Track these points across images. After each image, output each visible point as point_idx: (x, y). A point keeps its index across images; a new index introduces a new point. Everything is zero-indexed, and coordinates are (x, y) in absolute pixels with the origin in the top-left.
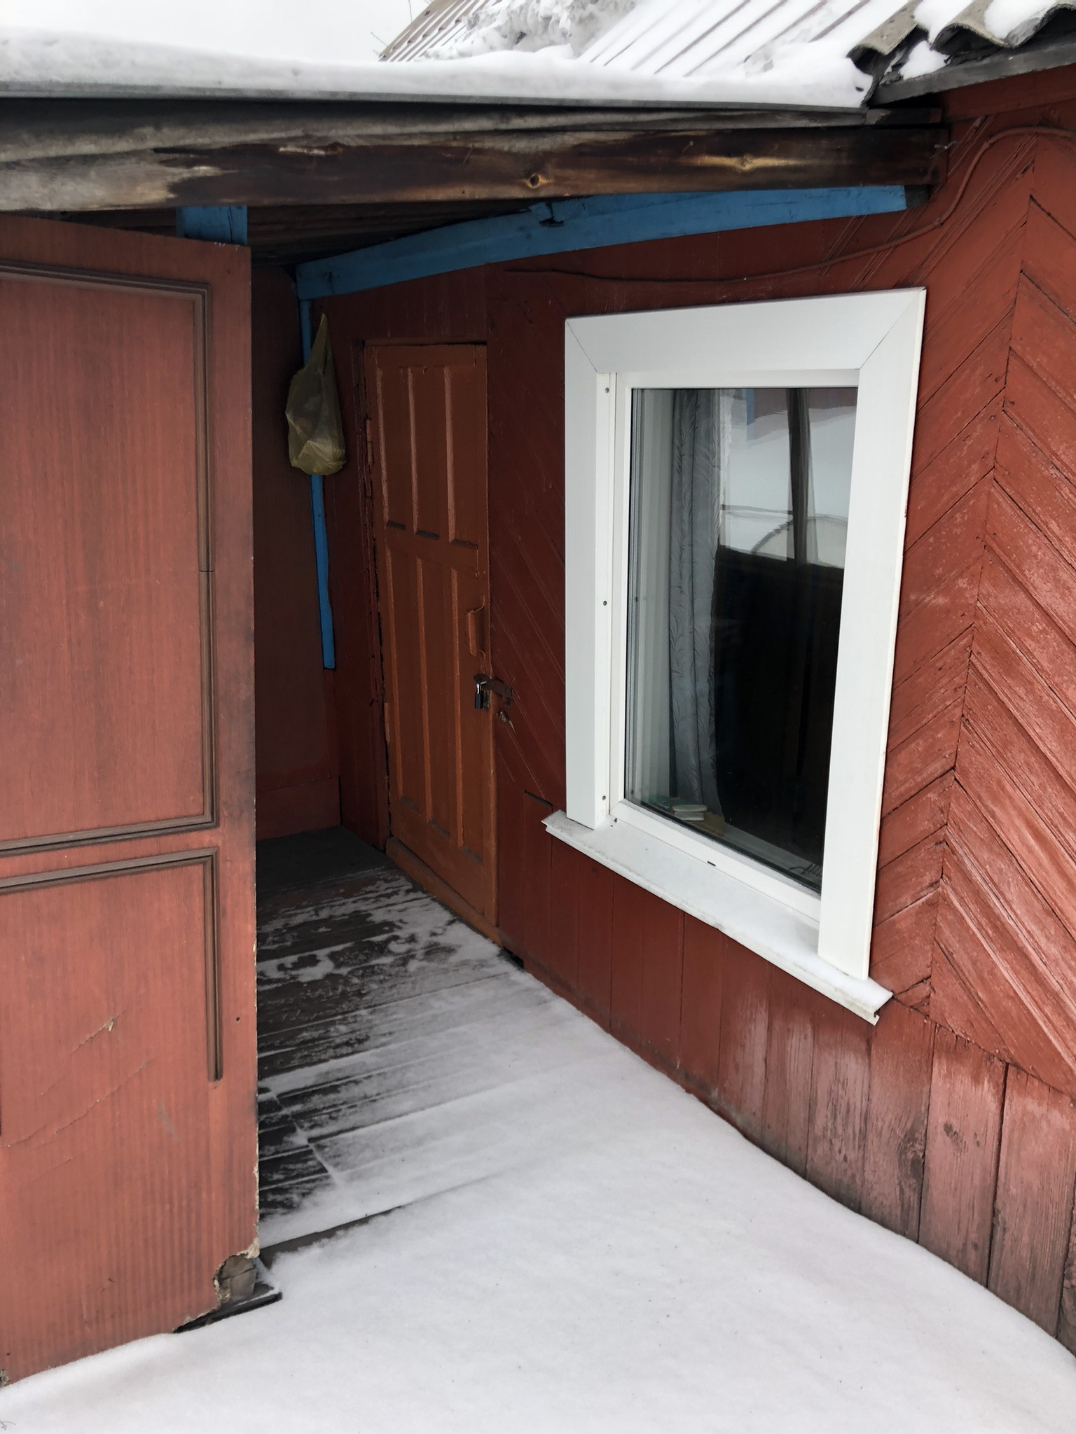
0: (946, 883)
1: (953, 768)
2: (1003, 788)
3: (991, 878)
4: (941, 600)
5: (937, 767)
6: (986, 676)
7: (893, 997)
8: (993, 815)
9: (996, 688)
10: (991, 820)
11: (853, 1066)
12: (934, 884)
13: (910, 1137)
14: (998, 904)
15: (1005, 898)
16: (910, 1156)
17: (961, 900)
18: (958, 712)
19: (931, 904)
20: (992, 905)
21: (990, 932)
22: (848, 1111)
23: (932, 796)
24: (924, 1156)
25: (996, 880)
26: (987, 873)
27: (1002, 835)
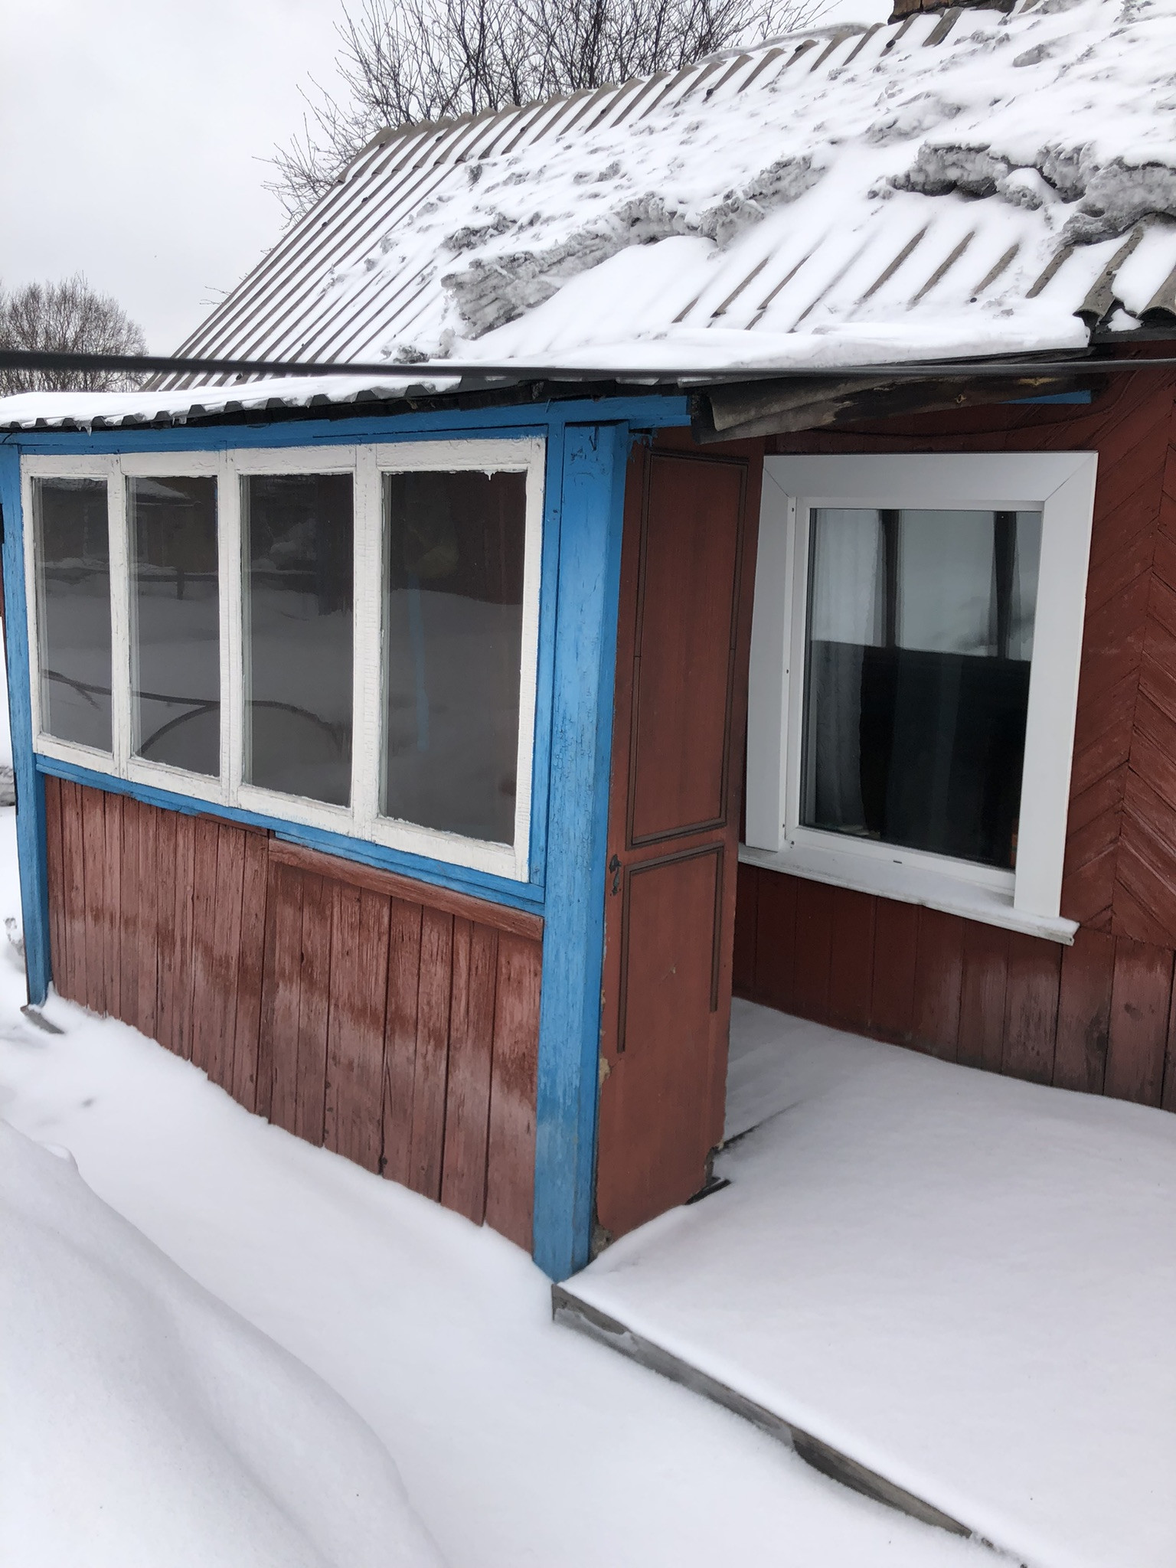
0: (1124, 838)
1: (1128, 761)
2: (1167, 769)
3: (1159, 829)
4: (1114, 651)
5: (1114, 762)
6: (1152, 698)
7: (1080, 927)
8: (1160, 787)
9: (1158, 704)
10: (1158, 792)
11: (1044, 986)
12: (1113, 841)
13: (1096, 1021)
14: (1166, 846)
15: (1171, 841)
16: (1096, 1035)
17: (1136, 848)
18: (1130, 723)
19: (1113, 854)
20: (1161, 847)
21: (1160, 865)
22: (1040, 1019)
23: (1111, 781)
24: (1108, 1032)
25: (1163, 830)
26: (1156, 827)
27: (1168, 801)
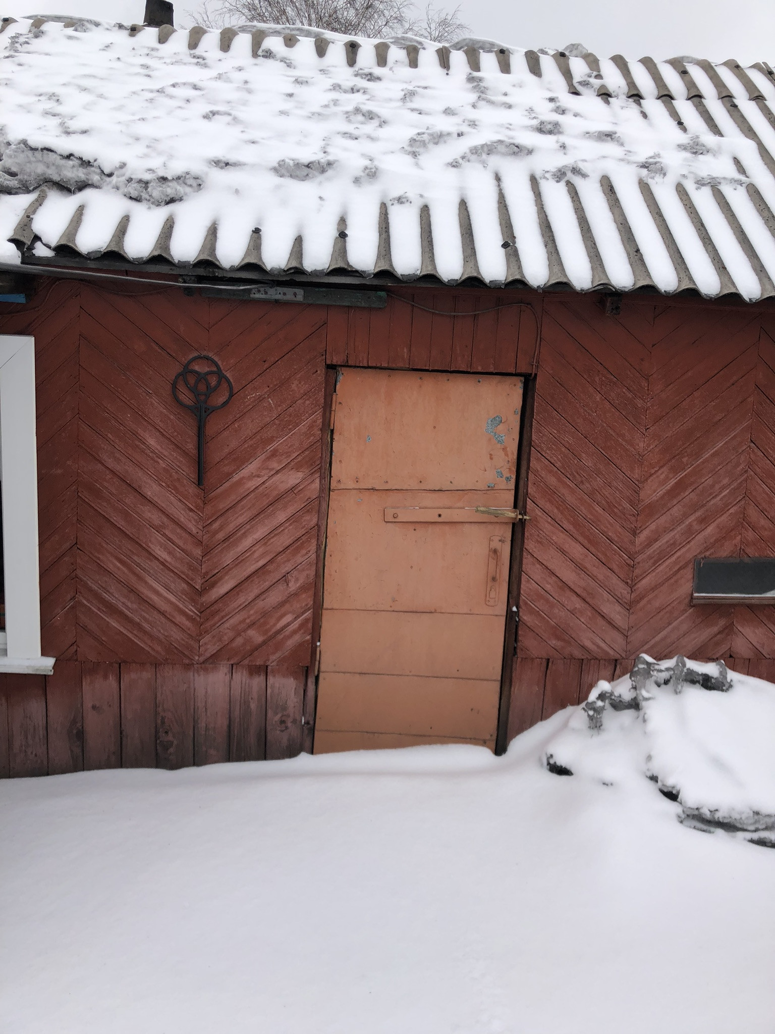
0: (79, 595)
1: (76, 543)
2: (102, 547)
3: (102, 586)
4: (59, 471)
5: (67, 545)
6: (87, 500)
7: (56, 660)
8: (99, 558)
9: (93, 505)
10: (98, 561)
11: (35, 707)
12: (73, 598)
13: (74, 722)
14: (107, 596)
15: (109, 592)
16: (75, 732)
17: (88, 601)
18: (75, 519)
19: (72, 607)
20: (104, 598)
21: (104, 609)
22: (35, 730)
23: (66, 559)
24: (83, 728)
25: (104, 586)
26: (99, 585)
27: (105, 566)
